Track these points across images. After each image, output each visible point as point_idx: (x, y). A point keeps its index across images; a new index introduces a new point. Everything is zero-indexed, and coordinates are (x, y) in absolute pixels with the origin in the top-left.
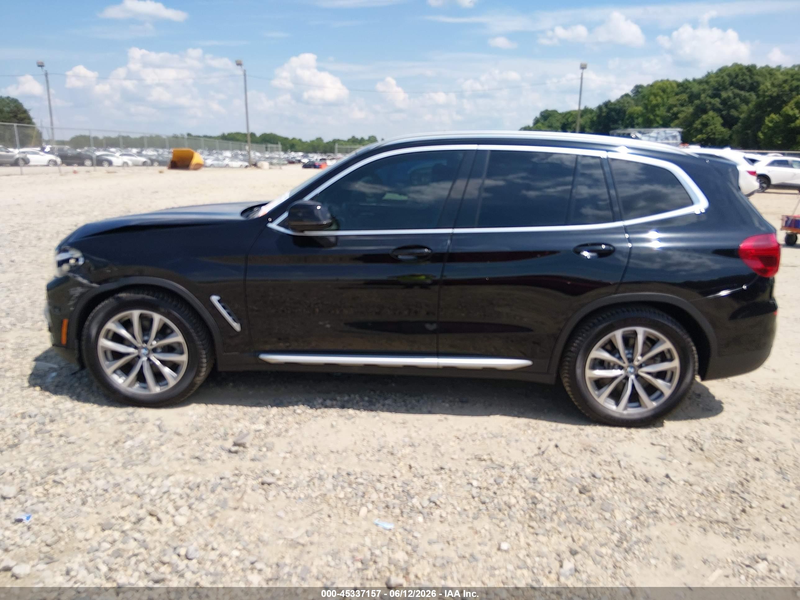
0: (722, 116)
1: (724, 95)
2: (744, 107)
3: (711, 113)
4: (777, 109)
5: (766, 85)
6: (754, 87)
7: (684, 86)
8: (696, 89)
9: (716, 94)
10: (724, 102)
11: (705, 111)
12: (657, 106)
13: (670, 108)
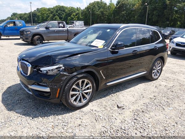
0: (59, 17)
1: (59, 12)
2: (63, 15)
3: (57, 16)
4: (70, 16)
5: (67, 10)
6: (64, 11)
7: (49, 9)
8: (52, 10)
9: (57, 12)
10: (59, 14)
11: (55, 16)
12: (44, 13)
13: (47, 15)
